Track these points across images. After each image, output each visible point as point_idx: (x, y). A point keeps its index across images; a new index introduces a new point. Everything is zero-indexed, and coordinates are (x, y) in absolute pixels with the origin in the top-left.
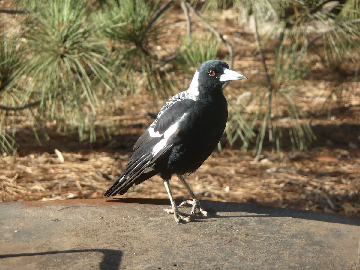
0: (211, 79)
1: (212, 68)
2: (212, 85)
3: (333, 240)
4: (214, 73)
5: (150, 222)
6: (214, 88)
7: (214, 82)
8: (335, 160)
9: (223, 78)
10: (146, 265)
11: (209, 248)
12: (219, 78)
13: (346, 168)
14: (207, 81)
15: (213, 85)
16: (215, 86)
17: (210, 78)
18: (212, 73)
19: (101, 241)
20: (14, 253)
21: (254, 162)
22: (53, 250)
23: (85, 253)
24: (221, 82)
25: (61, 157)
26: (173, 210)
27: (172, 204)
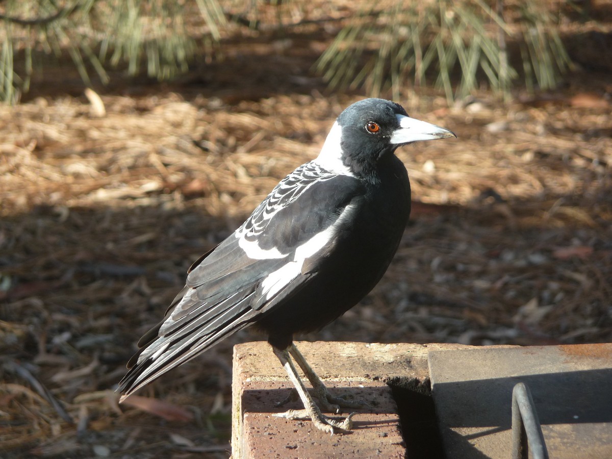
0: (370, 141)
1: (372, 116)
2: (372, 154)
4: (377, 127)
6: (377, 159)
7: (378, 148)
8: (604, 103)
9: (397, 138)
12: (389, 139)
14: (362, 146)
15: (375, 152)
16: (380, 156)
17: (368, 139)
18: (373, 127)
21: (457, 108)
24: (392, 145)
25: (96, 102)
26: (308, 411)
27: (304, 398)
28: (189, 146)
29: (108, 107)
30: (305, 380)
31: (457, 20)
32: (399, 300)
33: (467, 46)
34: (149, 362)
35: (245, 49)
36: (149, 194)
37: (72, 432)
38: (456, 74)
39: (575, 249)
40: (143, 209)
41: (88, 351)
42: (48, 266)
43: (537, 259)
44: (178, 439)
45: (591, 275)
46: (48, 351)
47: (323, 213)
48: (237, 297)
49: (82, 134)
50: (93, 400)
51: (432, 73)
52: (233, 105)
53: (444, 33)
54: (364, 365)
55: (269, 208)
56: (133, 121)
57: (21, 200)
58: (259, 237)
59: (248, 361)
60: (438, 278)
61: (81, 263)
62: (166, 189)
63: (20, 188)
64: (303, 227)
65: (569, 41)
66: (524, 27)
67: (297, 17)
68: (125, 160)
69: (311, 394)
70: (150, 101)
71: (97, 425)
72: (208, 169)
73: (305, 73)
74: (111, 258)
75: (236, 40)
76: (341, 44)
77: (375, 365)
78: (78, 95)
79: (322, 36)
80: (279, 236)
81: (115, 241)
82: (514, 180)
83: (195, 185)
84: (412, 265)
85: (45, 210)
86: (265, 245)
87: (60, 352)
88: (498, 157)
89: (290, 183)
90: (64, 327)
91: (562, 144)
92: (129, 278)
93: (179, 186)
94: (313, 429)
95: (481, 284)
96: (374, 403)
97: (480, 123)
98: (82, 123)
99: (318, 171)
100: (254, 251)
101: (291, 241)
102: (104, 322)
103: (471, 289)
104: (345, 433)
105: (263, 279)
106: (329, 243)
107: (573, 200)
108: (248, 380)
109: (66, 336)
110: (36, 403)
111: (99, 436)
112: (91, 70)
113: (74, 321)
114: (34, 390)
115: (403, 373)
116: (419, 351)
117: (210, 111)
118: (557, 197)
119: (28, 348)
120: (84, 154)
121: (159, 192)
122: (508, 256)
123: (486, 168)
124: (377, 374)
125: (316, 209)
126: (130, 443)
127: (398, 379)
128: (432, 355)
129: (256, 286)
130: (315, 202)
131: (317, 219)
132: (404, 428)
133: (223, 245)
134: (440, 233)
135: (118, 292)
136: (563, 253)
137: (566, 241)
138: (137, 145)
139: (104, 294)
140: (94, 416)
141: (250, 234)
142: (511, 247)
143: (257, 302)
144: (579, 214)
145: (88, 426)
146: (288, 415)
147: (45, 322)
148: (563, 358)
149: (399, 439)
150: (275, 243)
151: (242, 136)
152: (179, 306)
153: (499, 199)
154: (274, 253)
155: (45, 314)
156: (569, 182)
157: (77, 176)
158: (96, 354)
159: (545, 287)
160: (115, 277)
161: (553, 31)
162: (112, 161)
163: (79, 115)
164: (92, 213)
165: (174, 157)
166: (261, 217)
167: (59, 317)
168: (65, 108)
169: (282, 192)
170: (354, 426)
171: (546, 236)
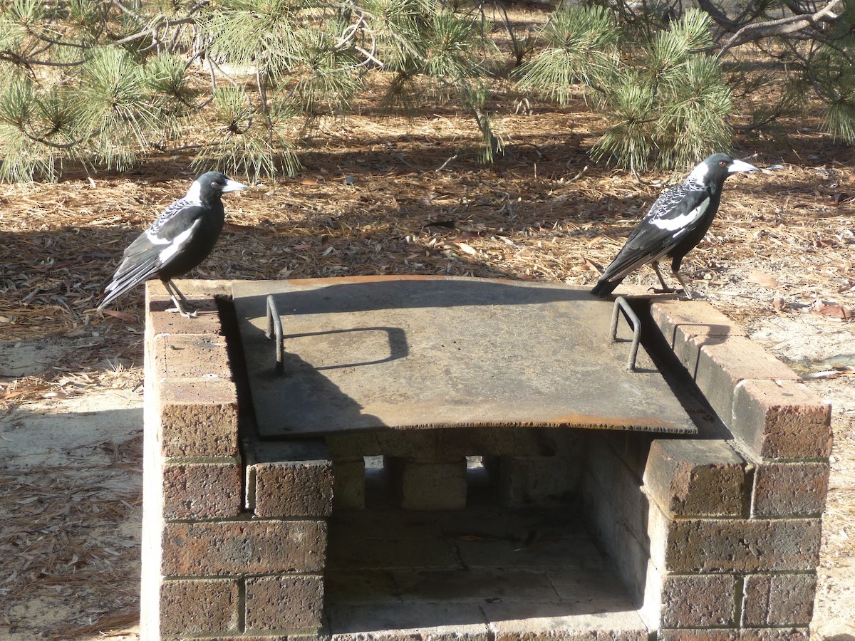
0: (213, 190)
1: (214, 179)
3: (575, 311)
4: (217, 184)
5: (413, 299)
7: (217, 193)
8: (316, 183)
10: (429, 342)
11: (477, 324)
12: (222, 189)
13: (325, 190)
14: (210, 193)
15: (215, 195)
16: (217, 197)
19: (376, 320)
20: (301, 332)
21: (252, 186)
22: (337, 329)
23: (368, 331)
25: (93, 183)
26: (178, 308)
27: (176, 303)
28: (134, 201)
29: (97, 184)
30: (177, 296)
31: (252, 147)
32: (228, 268)
33: (256, 158)
34: (110, 292)
35: (159, 159)
36: (116, 222)
37: (83, 326)
38: (252, 171)
39: (303, 246)
40: (113, 228)
41: (90, 290)
42: (71, 254)
43: (287, 250)
44: (130, 329)
45: (310, 256)
46: (71, 291)
47: (186, 223)
48: (148, 262)
49: (86, 196)
50: (91, 312)
51: (241, 170)
52: (153, 184)
53: (246, 152)
54: (204, 289)
55: (161, 220)
56: (109, 190)
57: (59, 225)
58: (157, 234)
59: (152, 288)
60: (244, 258)
61: (85, 252)
62: (124, 220)
63: (58, 220)
64: (177, 229)
65: (301, 156)
66: (281, 150)
67: (183, 145)
68: (105, 207)
69: (180, 302)
70: (116, 182)
71: (93, 323)
72: (143, 212)
73: (185, 170)
74: (100, 250)
75: (155, 155)
76: (199, 157)
77: (208, 289)
78: (84, 179)
79: (193, 154)
80: (166, 233)
81: (101, 243)
82: (277, 216)
83: (137, 218)
84: (233, 253)
85: (69, 229)
86: (160, 237)
87: (76, 292)
88: (270, 206)
89: (171, 209)
90: (78, 280)
91: (298, 201)
92: (107, 259)
93: (129, 219)
94: (181, 316)
95: (263, 261)
96: (208, 305)
97: (263, 192)
98: (85, 191)
99: (185, 204)
100: (155, 241)
101: (171, 236)
102: (96, 278)
103: (259, 263)
104: (195, 318)
105: (160, 253)
106: (189, 237)
107: (302, 225)
108: (152, 296)
109: (79, 284)
110: (66, 313)
111: (94, 328)
112: (90, 168)
113: (83, 277)
114: (65, 308)
115: (221, 293)
116: (227, 283)
117: (143, 186)
118: (296, 223)
119: (63, 289)
120: (87, 205)
121: (121, 221)
122: (275, 249)
123: (265, 211)
124: (209, 293)
125: (183, 221)
126: (108, 330)
127: (218, 295)
128: (233, 285)
129: (157, 257)
130: (182, 218)
131: (183, 226)
132: (220, 316)
133: (139, 238)
134: (245, 239)
135: (102, 265)
136: (298, 247)
137: (299, 242)
138: (111, 201)
139: (96, 266)
140: (92, 319)
141: (153, 232)
142: (276, 245)
143: (158, 264)
144: (305, 231)
145: (89, 323)
146: (170, 310)
147: (70, 278)
148: (290, 285)
149: (219, 320)
150: (165, 236)
151: (158, 197)
152: (122, 266)
153: (271, 224)
154: (164, 241)
155: (70, 275)
156: (301, 217)
157: (84, 214)
158: (93, 292)
159: (290, 262)
160: (101, 258)
161: (294, 152)
162: (99, 208)
163: (85, 187)
164: (89, 230)
165: (126, 206)
166: (158, 225)
167: (76, 276)
168: (79, 185)
169: (167, 213)
170: (199, 315)
171: (291, 240)
